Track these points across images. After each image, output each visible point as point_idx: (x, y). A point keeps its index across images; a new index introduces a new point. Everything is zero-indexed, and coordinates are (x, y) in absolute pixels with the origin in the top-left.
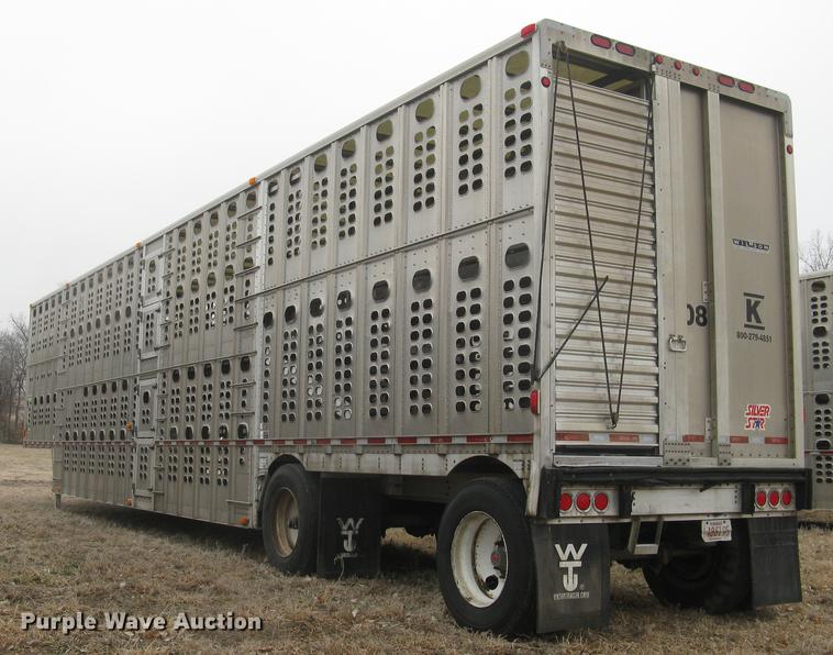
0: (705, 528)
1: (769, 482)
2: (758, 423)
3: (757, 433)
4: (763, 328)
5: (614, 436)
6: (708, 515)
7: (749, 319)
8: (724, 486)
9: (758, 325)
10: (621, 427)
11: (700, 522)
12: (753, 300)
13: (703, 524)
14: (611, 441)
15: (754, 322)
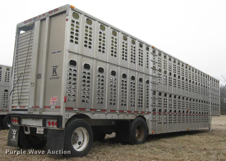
0: (38, 129)
1: (51, 119)
2: (54, 102)
3: (53, 105)
4: (57, 75)
5: (21, 107)
6: (38, 126)
7: (53, 74)
8: (40, 119)
9: (56, 74)
10: (22, 105)
11: (36, 128)
12: (55, 68)
13: (37, 128)
14: (20, 108)
15: (55, 74)
